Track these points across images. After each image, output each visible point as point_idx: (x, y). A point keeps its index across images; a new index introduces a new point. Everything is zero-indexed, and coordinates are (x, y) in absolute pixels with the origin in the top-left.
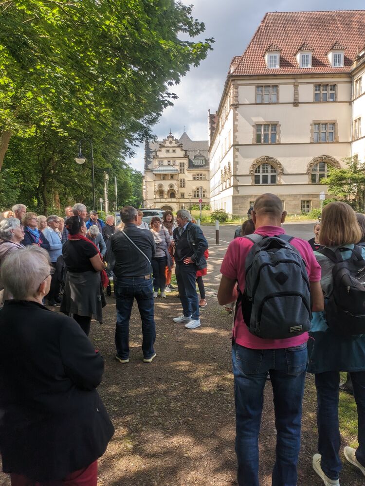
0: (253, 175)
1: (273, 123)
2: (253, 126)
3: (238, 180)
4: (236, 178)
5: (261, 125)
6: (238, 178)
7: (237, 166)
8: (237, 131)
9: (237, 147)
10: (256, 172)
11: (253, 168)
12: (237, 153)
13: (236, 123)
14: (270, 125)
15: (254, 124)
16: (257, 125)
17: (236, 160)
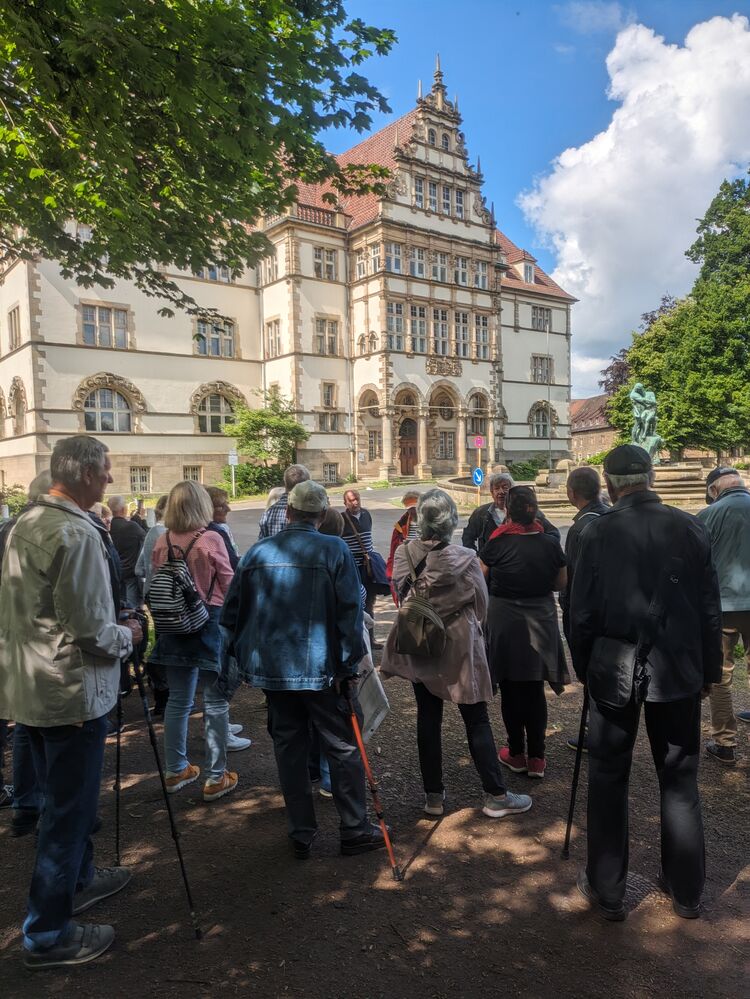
0: (82, 411)
1: (119, 307)
2: (76, 307)
3: (47, 422)
4: (42, 417)
5: (94, 307)
6: (46, 416)
7: (43, 388)
8: (40, 313)
9: (41, 348)
10: (87, 405)
11: (81, 396)
12: (41, 361)
13: (36, 294)
14: (113, 310)
15: (78, 304)
16: (84, 305)
17: (41, 376)
